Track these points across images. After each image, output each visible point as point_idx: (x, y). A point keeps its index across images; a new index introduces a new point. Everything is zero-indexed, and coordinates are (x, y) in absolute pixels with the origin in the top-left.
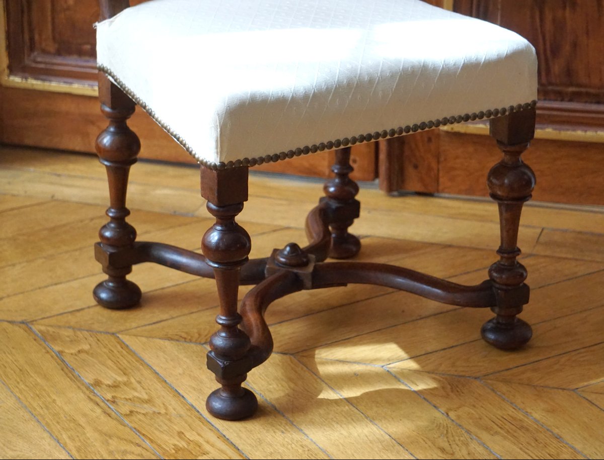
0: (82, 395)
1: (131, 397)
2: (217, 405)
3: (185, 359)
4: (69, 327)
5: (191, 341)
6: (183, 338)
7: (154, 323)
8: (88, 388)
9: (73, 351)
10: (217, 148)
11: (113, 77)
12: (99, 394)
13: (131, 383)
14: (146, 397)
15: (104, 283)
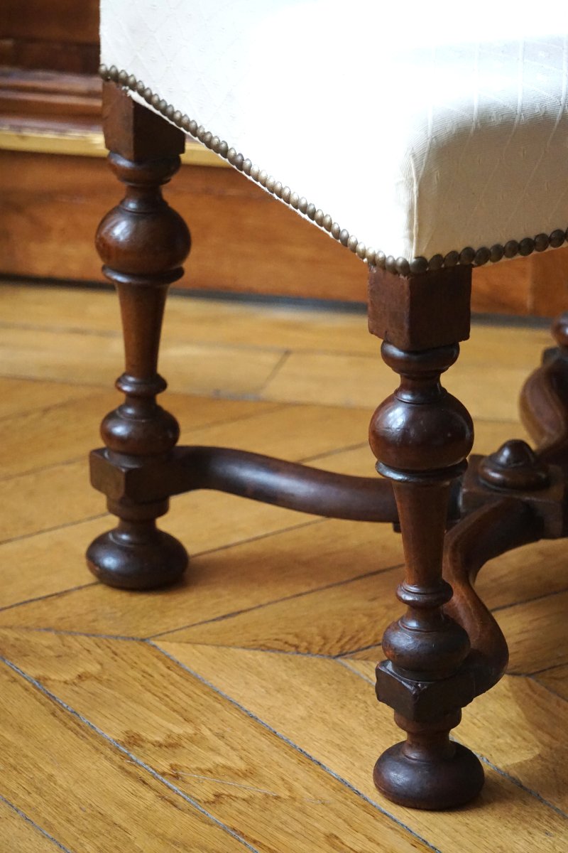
0: (107, 763)
1: (209, 765)
2: (399, 777)
3: (306, 688)
4: (48, 629)
5: (309, 651)
6: (291, 645)
7: (224, 617)
8: (116, 750)
9: (67, 677)
10: (410, 227)
11: (142, 93)
12: (141, 762)
13: (204, 738)
14: (241, 765)
15: (111, 536)
